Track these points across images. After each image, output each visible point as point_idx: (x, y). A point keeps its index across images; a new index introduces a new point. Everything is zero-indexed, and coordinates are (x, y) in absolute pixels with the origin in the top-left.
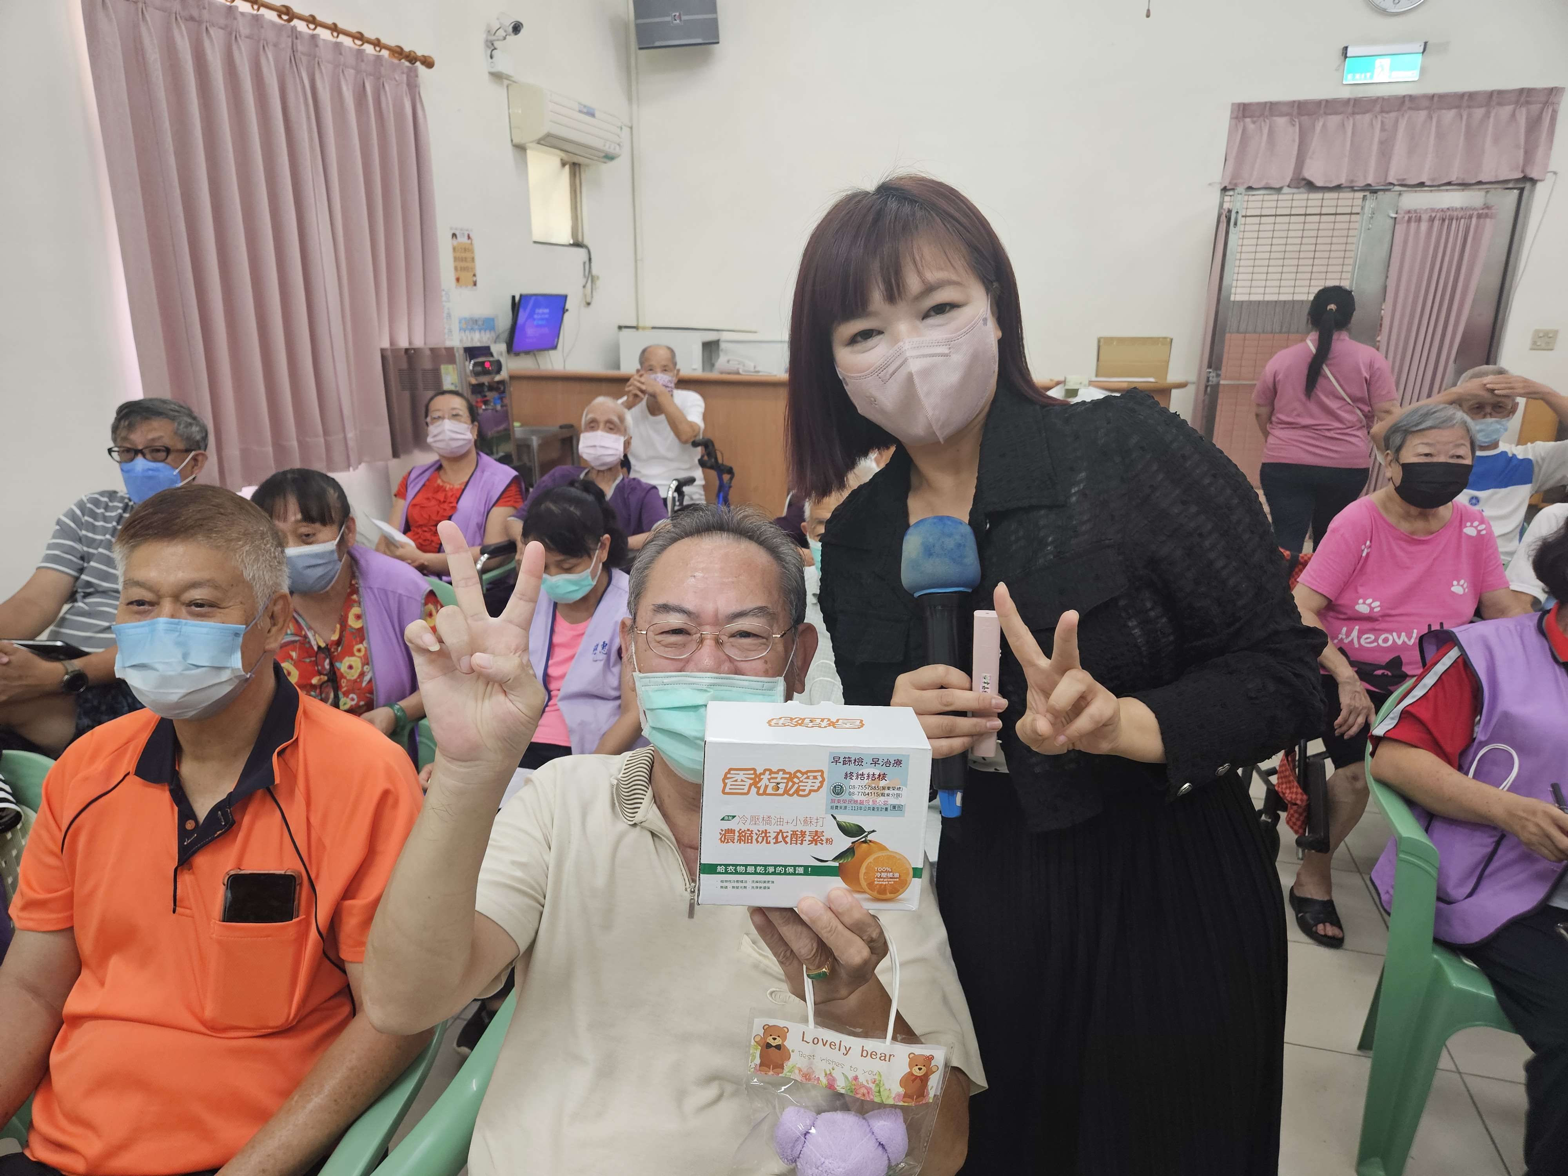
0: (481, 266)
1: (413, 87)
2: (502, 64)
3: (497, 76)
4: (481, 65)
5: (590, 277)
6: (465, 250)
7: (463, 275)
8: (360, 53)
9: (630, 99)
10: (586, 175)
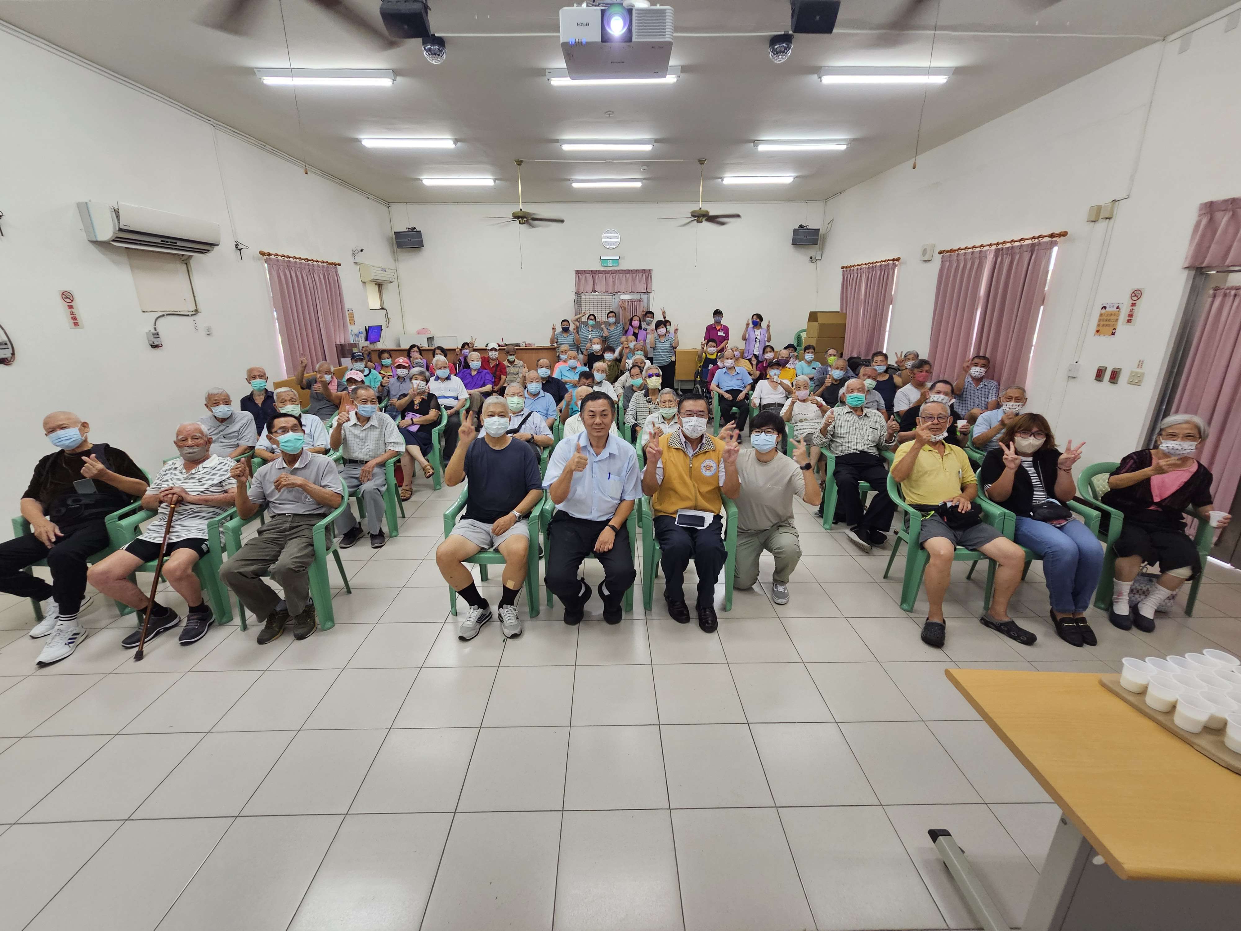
0: (356, 319)
1: (336, 272)
2: (358, 260)
3: (356, 263)
4: (352, 260)
5: (388, 318)
6: (351, 314)
7: (351, 322)
8: (323, 266)
9: (395, 261)
10: (384, 287)
